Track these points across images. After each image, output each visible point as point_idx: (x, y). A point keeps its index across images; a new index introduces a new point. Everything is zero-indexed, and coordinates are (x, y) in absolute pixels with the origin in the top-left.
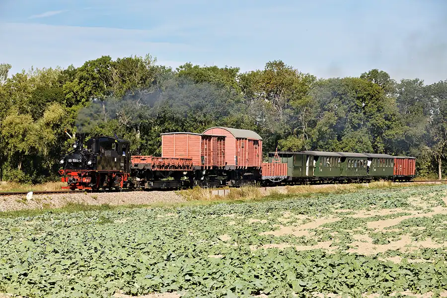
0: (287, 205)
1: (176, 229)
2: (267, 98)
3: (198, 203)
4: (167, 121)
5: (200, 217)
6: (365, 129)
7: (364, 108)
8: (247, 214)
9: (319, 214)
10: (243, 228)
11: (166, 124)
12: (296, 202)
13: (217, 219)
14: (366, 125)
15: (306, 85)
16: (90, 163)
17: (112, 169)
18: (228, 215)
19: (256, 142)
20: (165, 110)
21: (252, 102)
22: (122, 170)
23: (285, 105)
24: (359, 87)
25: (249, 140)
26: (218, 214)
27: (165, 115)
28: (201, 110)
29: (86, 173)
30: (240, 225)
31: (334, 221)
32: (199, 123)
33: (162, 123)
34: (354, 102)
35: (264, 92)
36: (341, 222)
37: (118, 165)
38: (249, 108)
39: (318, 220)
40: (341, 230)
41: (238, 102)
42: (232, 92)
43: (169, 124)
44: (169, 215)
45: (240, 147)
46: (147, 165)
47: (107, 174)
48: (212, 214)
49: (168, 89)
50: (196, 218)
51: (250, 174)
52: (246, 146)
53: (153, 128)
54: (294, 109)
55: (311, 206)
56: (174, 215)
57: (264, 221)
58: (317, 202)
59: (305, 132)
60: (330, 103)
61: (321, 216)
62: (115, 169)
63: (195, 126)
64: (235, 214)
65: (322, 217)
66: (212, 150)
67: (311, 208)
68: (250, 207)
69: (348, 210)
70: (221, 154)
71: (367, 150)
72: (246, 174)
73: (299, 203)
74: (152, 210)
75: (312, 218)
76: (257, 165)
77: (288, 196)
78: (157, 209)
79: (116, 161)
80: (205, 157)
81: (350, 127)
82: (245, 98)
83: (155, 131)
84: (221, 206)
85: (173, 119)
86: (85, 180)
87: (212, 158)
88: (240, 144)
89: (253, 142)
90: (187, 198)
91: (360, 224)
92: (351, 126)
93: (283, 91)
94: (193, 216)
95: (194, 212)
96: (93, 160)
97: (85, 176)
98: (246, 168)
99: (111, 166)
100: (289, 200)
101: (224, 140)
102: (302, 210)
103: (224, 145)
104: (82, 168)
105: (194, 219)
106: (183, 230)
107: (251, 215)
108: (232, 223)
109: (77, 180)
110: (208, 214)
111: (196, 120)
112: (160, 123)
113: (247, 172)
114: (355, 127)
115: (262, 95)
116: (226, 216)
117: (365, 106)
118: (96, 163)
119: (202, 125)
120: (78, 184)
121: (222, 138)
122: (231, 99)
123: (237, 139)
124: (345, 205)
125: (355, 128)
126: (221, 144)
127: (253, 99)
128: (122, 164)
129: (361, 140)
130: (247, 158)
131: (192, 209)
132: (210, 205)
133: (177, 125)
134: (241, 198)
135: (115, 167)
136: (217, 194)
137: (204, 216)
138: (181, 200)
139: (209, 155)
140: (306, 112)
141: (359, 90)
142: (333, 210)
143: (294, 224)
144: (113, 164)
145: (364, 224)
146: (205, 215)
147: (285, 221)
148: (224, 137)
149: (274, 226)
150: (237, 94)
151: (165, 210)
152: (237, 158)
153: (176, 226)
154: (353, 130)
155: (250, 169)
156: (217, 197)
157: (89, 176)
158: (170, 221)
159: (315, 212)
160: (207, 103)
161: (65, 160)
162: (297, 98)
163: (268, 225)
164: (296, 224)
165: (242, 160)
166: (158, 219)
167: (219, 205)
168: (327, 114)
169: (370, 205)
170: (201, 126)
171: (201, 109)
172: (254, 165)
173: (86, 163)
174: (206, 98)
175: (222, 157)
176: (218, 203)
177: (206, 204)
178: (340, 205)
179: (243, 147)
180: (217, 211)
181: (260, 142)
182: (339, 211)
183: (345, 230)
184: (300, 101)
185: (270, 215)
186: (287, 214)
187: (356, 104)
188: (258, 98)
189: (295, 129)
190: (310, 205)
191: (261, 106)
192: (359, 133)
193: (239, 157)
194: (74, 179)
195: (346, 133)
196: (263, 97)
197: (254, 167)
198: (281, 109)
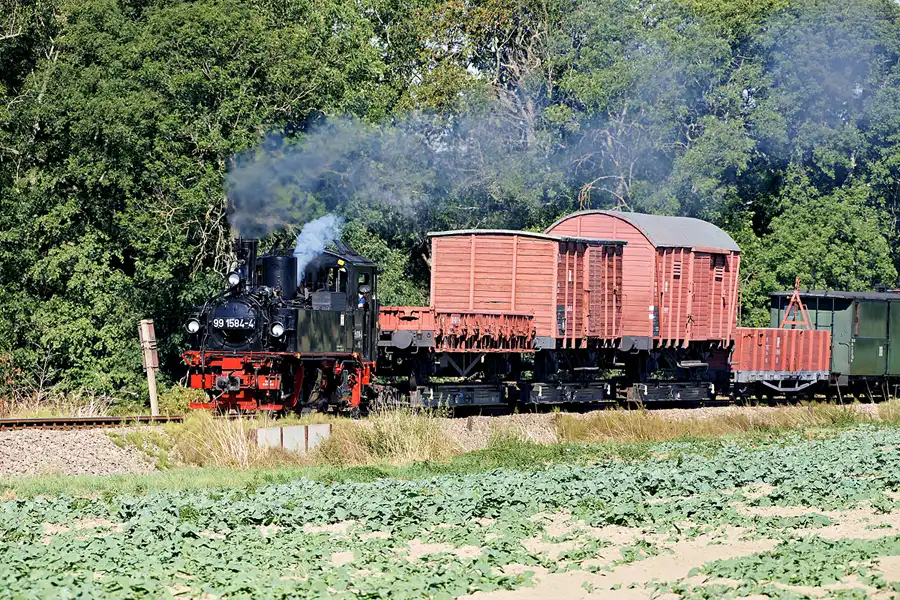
0: (558, 488)
1: (122, 581)
2: (475, 60)
3: (202, 479)
4: (76, 151)
5: (213, 536)
6: (862, 189)
7: (859, 103)
8: (402, 523)
9: (686, 525)
10: (389, 577)
11: (72, 162)
12: (593, 476)
13: (278, 543)
14: (869, 173)
15: (631, 13)
16: (278, 330)
17: (334, 348)
18: (325, 528)
19: (718, 260)
20: (68, 108)
21: (416, 79)
22: (358, 350)
23: (544, 90)
24: (840, 20)
25: (698, 254)
26: (283, 523)
27: (67, 127)
28: (213, 108)
29: (267, 361)
30: (376, 568)
31: (749, 553)
32: (205, 158)
33: (55, 159)
34: (820, 80)
35: (465, 39)
36: (777, 557)
37: (348, 335)
38: (404, 101)
39: (684, 546)
40: (781, 586)
41: (359, 76)
42: (335, 38)
43: (83, 163)
44: (90, 523)
45: (667, 277)
46: (419, 336)
47: (319, 364)
48: (259, 522)
49: (82, 23)
50: (194, 536)
51: (698, 363)
52: (686, 273)
53: (17, 180)
54: (581, 108)
55: (653, 491)
56: (107, 524)
57: (469, 552)
58: (678, 478)
59: (626, 199)
60: (723, 83)
61: (696, 532)
62: (341, 349)
63: (185, 172)
64: (352, 522)
65: (698, 538)
66: (586, 287)
67: (652, 500)
68: (412, 495)
69: (801, 511)
70: (610, 300)
71: (870, 273)
72: (684, 364)
73: (604, 479)
74: (21, 504)
75: (660, 539)
76: (720, 336)
77: (560, 453)
78: (39, 499)
79: (342, 323)
80: (568, 309)
81: (805, 180)
82: (387, 60)
83: (26, 192)
84: (295, 490)
85: (100, 142)
86: (267, 383)
87: (586, 313)
88: (668, 267)
89: (709, 260)
90: (155, 460)
91: (854, 564)
92: (810, 174)
93: (537, 35)
94: (185, 527)
95: (188, 513)
96: (286, 324)
97: (264, 371)
98: (686, 345)
99: (330, 339)
100: (564, 469)
101: (620, 254)
102: (619, 509)
103: (620, 269)
104: (256, 347)
105: (189, 540)
106: (150, 586)
107: (414, 528)
108: (342, 558)
109: (242, 381)
110: (245, 521)
111: (189, 149)
112: (47, 161)
113: (687, 359)
114: (825, 178)
115: (455, 50)
116: (315, 530)
117: (865, 94)
118: (295, 332)
119: (216, 167)
120: (241, 395)
121: (614, 249)
122: (331, 65)
123: (661, 250)
124: (788, 489)
125: (825, 185)
126: (610, 267)
127: (420, 63)
128: (359, 335)
129: (847, 229)
130: (689, 312)
131: (178, 502)
132: (251, 488)
133: (117, 166)
134: (372, 461)
135: (341, 343)
136: (275, 442)
137: (228, 531)
138: (136, 469)
139: (580, 303)
140: (628, 119)
141: (840, 31)
142: (740, 508)
143: (587, 562)
144: (336, 335)
145: (867, 563)
146: (232, 527)
147: (553, 552)
148: (621, 245)
149: (511, 571)
150: (357, 46)
151: (72, 507)
152: (657, 312)
153: (119, 566)
154: (814, 190)
155: (698, 349)
156: (279, 454)
157: (277, 369)
158: (95, 548)
159: (669, 517)
160: (237, 80)
161: (203, 320)
162: (596, 62)
163: (483, 565)
164: (595, 563)
165: (674, 317)
166: (47, 541)
167: (283, 488)
168: (712, 126)
169: (888, 492)
170: (210, 170)
171: (212, 102)
172: (711, 336)
173: (267, 332)
174: (230, 58)
175: (615, 310)
176: (281, 477)
177: (236, 481)
178: (767, 489)
179: (677, 277)
180: (281, 511)
181: (731, 259)
182: (767, 512)
183: (791, 587)
184: (605, 75)
185: (493, 530)
186: (559, 523)
187: (827, 88)
188: (438, 60)
189: (588, 187)
190: (648, 488)
191: (451, 93)
192: (839, 204)
193: (664, 310)
194: (233, 381)
195: (786, 202)
196: (460, 57)
197: (709, 342)
198: (530, 106)
